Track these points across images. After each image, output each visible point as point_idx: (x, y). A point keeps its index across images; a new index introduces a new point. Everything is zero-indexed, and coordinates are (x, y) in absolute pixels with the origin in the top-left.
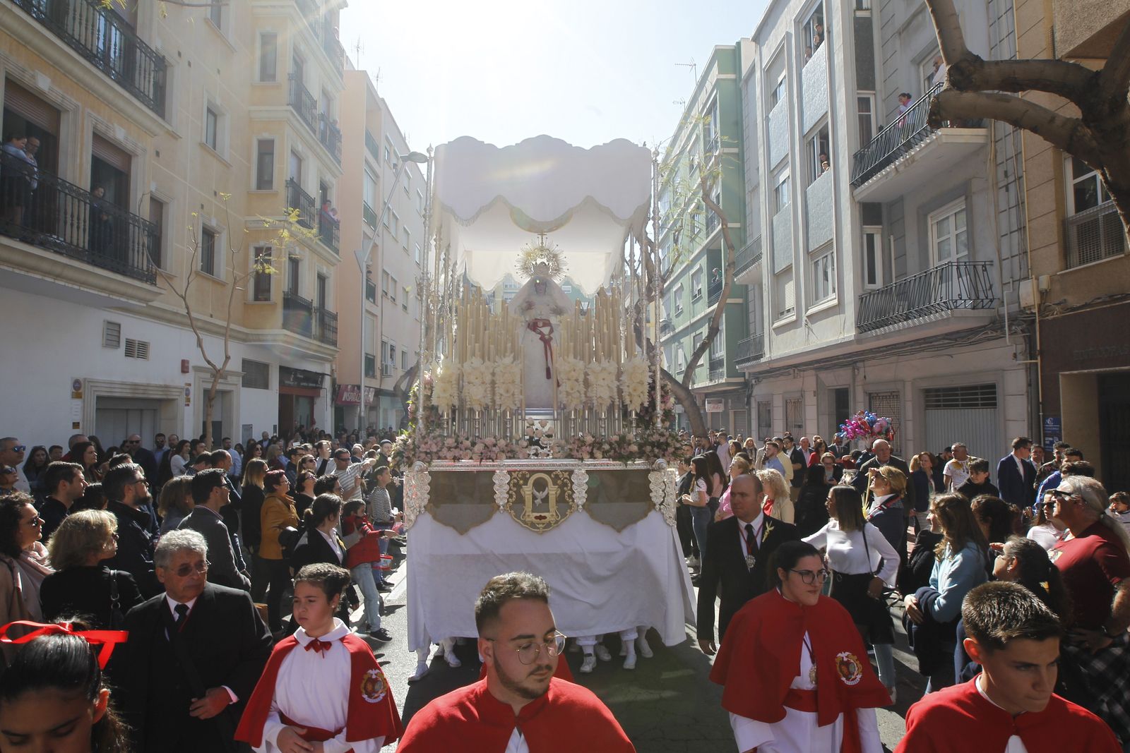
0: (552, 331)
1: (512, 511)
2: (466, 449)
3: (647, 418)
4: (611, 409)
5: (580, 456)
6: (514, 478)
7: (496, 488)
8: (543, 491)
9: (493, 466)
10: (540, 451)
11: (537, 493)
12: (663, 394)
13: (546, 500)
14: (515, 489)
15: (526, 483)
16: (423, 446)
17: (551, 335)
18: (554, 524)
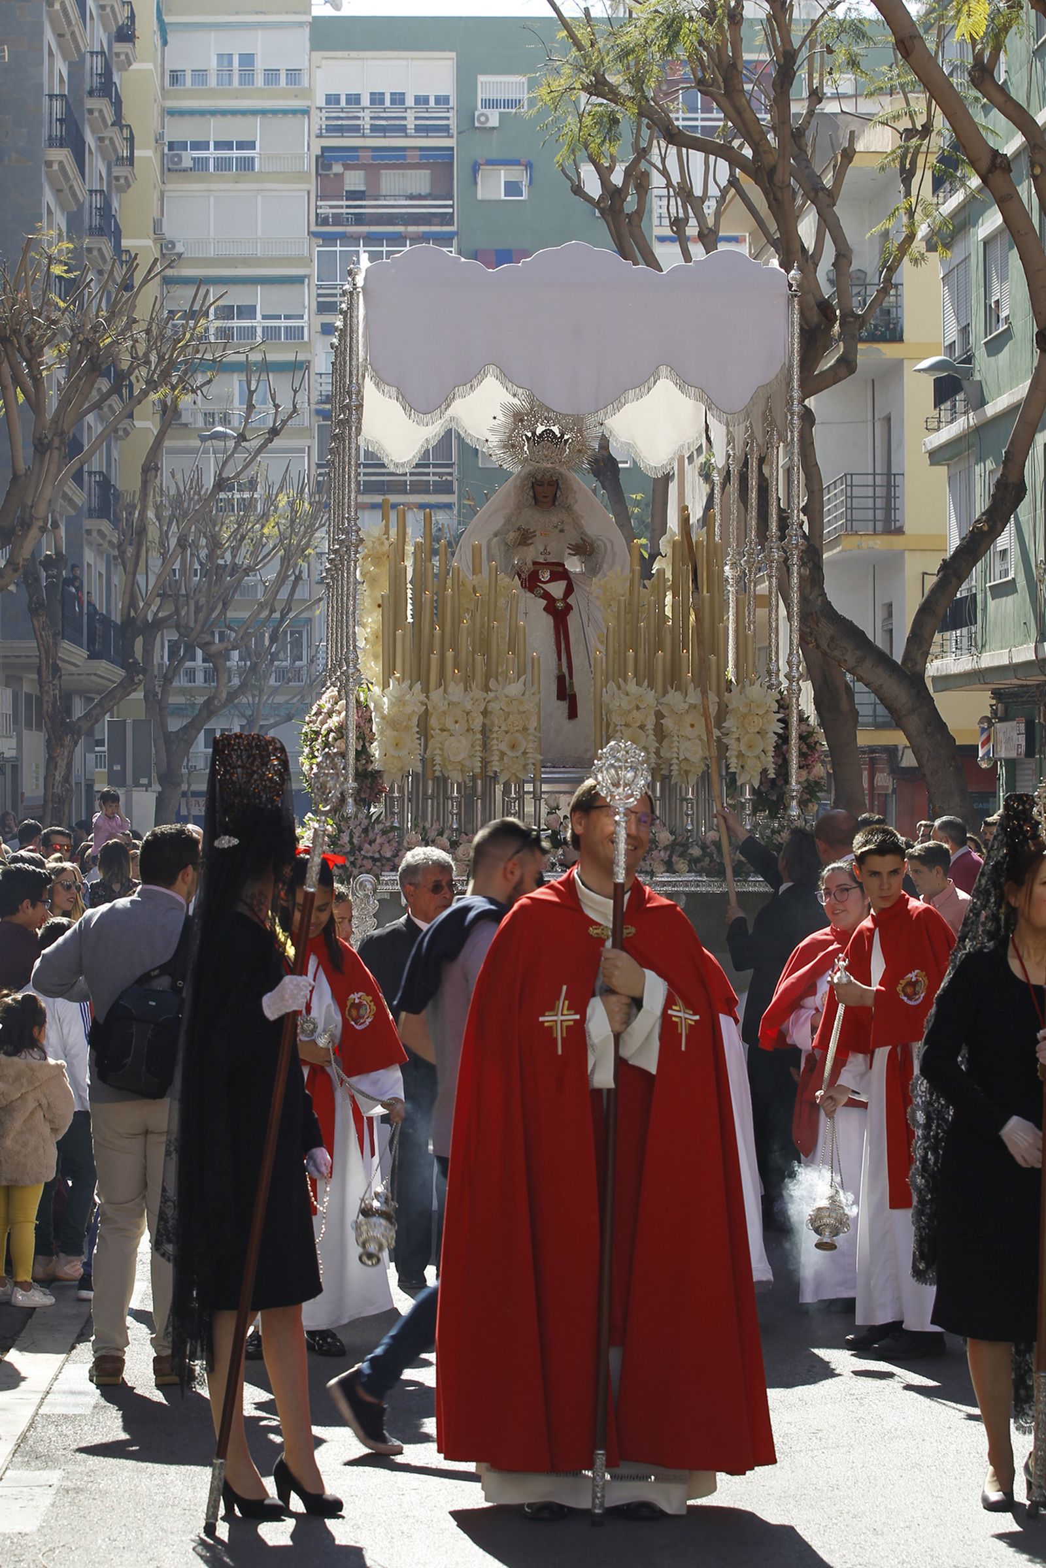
0: (569, 590)
3: (774, 798)
4: (705, 777)
12: (805, 749)
17: (570, 600)
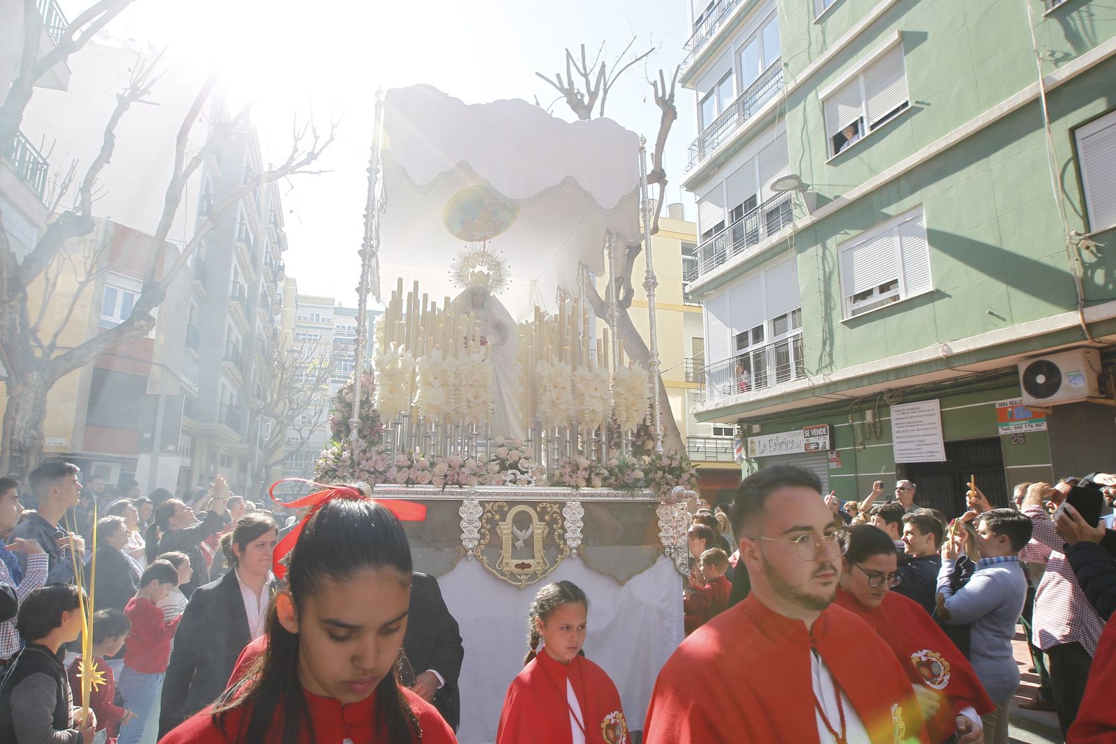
1: (485, 558)
2: (423, 471)
5: (574, 484)
6: (489, 511)
7: (463, 524)
8: (527, 529)
9: (460, 494)
10: (519, 476)
11: (518, 532)
13: (529, 543)
14: (489, 526)
15: (503, 519)
16: (364, 462)
18: (541, 574)
